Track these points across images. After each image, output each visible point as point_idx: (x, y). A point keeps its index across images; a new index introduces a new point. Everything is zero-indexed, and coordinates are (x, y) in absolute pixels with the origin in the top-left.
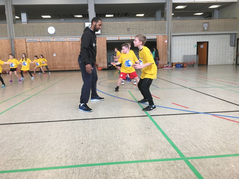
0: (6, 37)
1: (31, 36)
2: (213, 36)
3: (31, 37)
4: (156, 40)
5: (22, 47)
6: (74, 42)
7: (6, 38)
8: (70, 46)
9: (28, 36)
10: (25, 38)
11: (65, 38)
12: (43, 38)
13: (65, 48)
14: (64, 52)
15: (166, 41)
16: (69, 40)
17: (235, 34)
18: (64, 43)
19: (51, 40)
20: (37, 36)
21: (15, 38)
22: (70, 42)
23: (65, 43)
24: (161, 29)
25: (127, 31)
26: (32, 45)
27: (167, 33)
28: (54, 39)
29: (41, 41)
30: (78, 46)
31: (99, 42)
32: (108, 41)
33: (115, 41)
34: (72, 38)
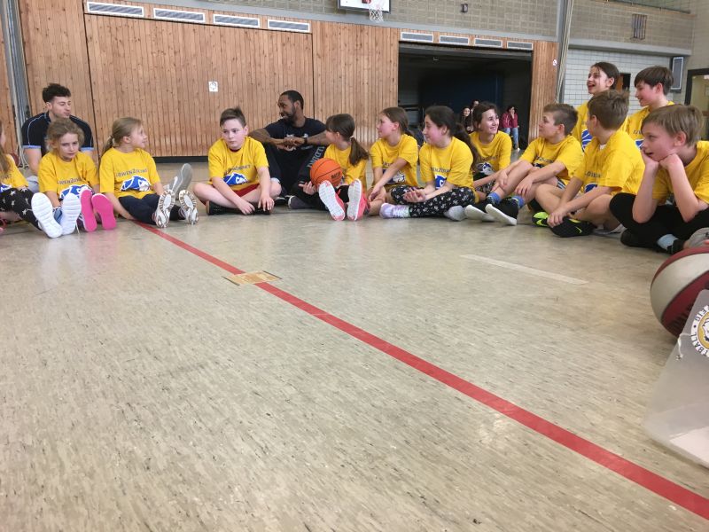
5: (64, 39)
6: (292, 37)
8: (274, 50)
11: (257, 15)
12: (166, 6)
13: (255, 61)
14: (253, 75)
15: (555, 62)
16: (272, 24)
17: (685, 56)
18: (251, 34)
19: (200, 17)
22: (274, 33)
23: (256, 37)
24: (545, 21)
25: (460, 14)
26: (114, 30)
27: (557, 34)
28: (215, 15)
29: (156, 17)
30: (305, 57)
31: (376, 44)
32: (403, 46)
33: (423, 48)
34: (285, 19)
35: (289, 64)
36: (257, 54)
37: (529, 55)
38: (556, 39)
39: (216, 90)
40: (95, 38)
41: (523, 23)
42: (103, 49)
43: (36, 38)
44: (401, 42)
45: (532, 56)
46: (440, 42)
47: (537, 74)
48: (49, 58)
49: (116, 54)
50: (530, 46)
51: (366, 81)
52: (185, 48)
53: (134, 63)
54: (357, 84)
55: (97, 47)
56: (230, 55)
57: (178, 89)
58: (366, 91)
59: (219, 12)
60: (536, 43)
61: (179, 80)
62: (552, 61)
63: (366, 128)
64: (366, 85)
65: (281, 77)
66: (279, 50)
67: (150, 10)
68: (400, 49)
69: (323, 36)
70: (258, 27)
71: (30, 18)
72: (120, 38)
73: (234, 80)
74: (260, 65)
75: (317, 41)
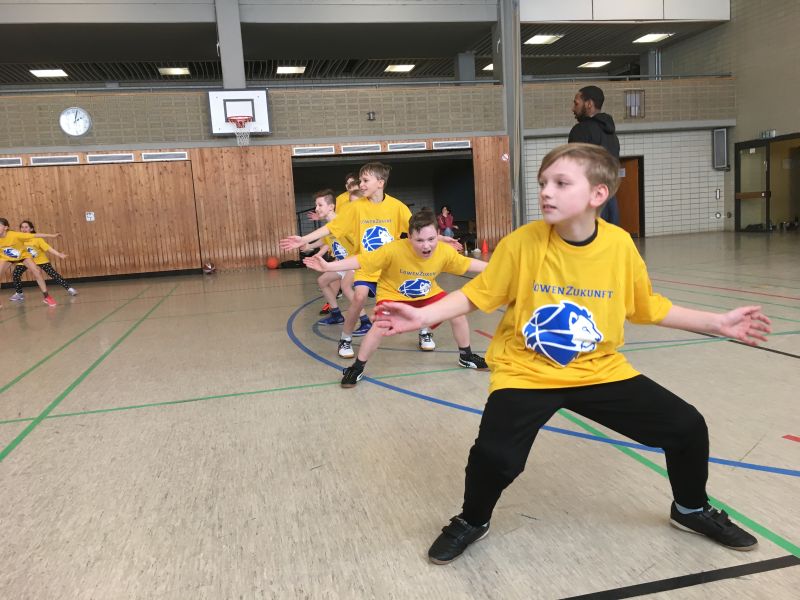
2: (657, 138)
4: (469, 152)
6: (169, 166)
8: (150, 179)
11: (131, 151)
12: (42, 154)
13: (131, 191)
14: (130, 203)
15: (506, 157)
16: (147, 157)
17: (728, 128)
18: (125, 167)
19: (75, 159)
20: (16, 145)
22: (149, 164)
23: (131, 169)
24: (486, 116)
25: (366, 123)
28: (88, 156)
29: (32, 164)
30: (185, 182)
31: (265, 163)
32: (298, 161)
33: (324, 160)
34: (160, 151)
35: (167, 189)
36: (133, 184)
38: (505, 133)
39: (93, 219)
41: (453, 122)
44: (294, 158)
45: (472, 154)
46: (343, 152)
47: (480, 172)
50: (466, 144)
51: (255, 198)
52: (61, 187)
53: (15, 204)
54: (246, 201)
56: (105, 188)
58: (256, 206)
59: (92, 152)
60: (475, 141)
61: (57, 214)
62: (499, 156)
63: (260, 243)
64: (256, 202)
65: (160, 202)
66: (156, 179)
67: (28, 160)
68: (293, 164)
69: (203, 160)
70: (133, 161)
73: (111, 208)
74: (136, 194)
75: (196, 166)
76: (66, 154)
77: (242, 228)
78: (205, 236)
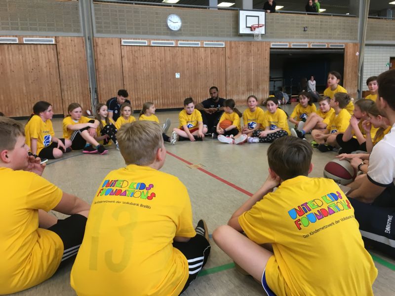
0: (75, 31)
1: (131, 33)
3: (131, 36)
5: (112, 57)
6: (216, 50)
7: (76, 34)
8: (206, 57)
9: (124, 32)
10: (119, 36)
11: (199, 41)
12: (157, 39)
13: (197, 62)
14: (196, 69)
15: (357, 54)
16: (206, 44)
18: (196, 50)
19: (172, 44)
20: (144, 33)
21: (96, 35)
22: (207, 48)
23: (198, 51)
24: (351, 33)
25: (303, 32)
26: (134, 52)
27: (358, 39)
28: (179, 42)
29: (152, 45)
30: (222, 59)
31: (258, 50)
32: (272, 50)
33: (283, 50)
34: (212, 41)
35: (214, 63)
36: (199, 59)
37: (343, 50)
38: (358, 42)
39: (179, 77)
40: (126, 56)
41: (338, 34)
42: (129, 60)
43: (100, 57)
44: (271, 48)
45: (344, 51)
46: (292, 47)
47: (347, 60)
48: (105, 66)
49: (134, 63)
50: (343, 46)
51: (253, 69)
52: (165, 58)
53: (142, 67)
54: (248, 71)
55: (126, 60)
56: (186, 60)
57: (161, 77)
58: (253, 73)
59: (181, 40)
60: (346, 44)
61: (162, 73)
62: (355, 53)
64: (253, 71)
65: (210, 69)
66: (209, 57)
67: (150, 42)
68: (270, 52)
69: (231, 48)
70: (199, 46)
71: (98, 49)
72: (136, 55)
73: (188, 71)
74: (200, 64)
75: (228, 51)
76: (169, 40)
77: (245, 85)
78: (229, 88)
